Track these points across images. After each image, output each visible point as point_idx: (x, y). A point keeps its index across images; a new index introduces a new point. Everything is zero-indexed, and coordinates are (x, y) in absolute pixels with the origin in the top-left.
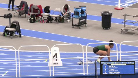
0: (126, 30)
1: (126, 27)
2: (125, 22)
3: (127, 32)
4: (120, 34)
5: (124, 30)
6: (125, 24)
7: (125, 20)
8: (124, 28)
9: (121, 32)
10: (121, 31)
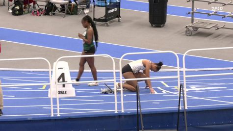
0: (196, 28)
1: (194, 22)
2: (193, 13)
3: (196, 32)
4: (184, 35)
5: (191, 29)
6: (193, 17)
7: (193, 9)
8: (191, 24)
9: (186, 32)
10: (185, 29)
